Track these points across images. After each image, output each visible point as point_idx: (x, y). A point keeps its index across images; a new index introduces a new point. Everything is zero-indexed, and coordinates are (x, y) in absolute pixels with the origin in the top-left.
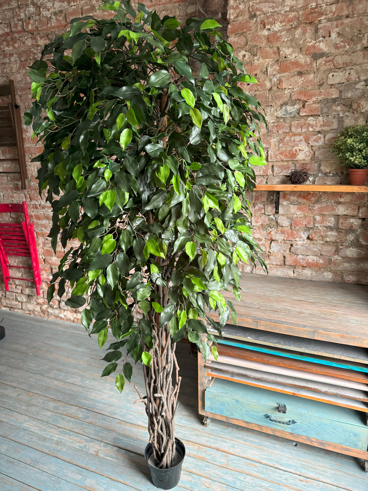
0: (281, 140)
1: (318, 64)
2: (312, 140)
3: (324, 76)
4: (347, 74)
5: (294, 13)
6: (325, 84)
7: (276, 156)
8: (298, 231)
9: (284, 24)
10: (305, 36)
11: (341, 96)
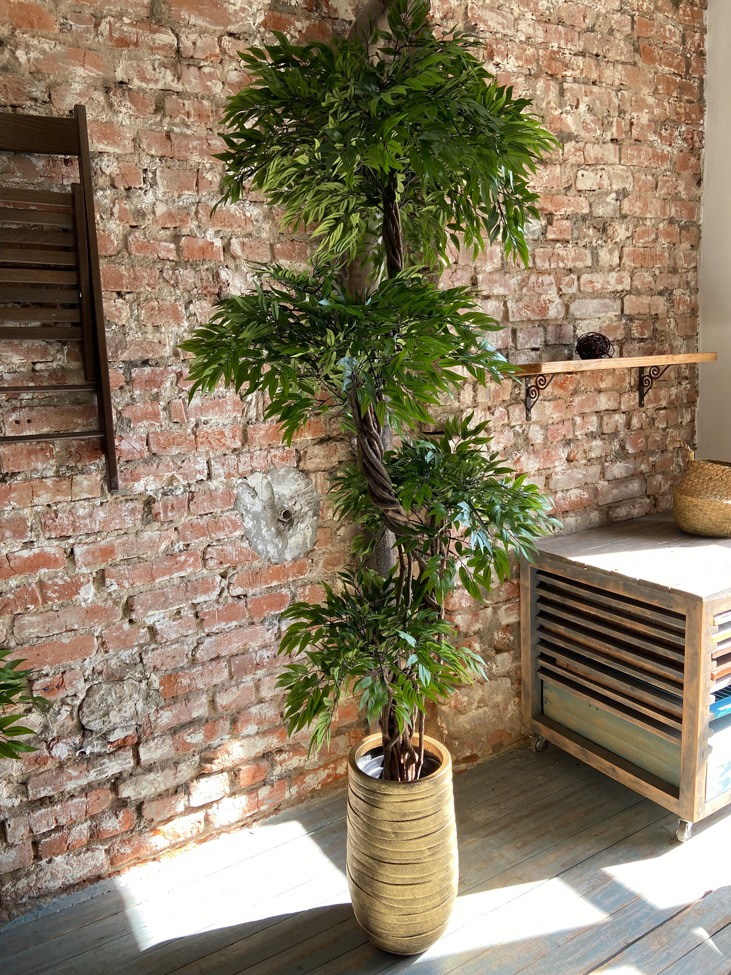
0: (523, 280)
1: (566, 151)
2: (564, 283)
3: (572, 175)
4: (598, 176)
5: (532, 50)
6: (573, 186)
7: (519, 311)
8: (555, 448)
9: (521, 63)
10: (548, 96)
11: (591, 212)
